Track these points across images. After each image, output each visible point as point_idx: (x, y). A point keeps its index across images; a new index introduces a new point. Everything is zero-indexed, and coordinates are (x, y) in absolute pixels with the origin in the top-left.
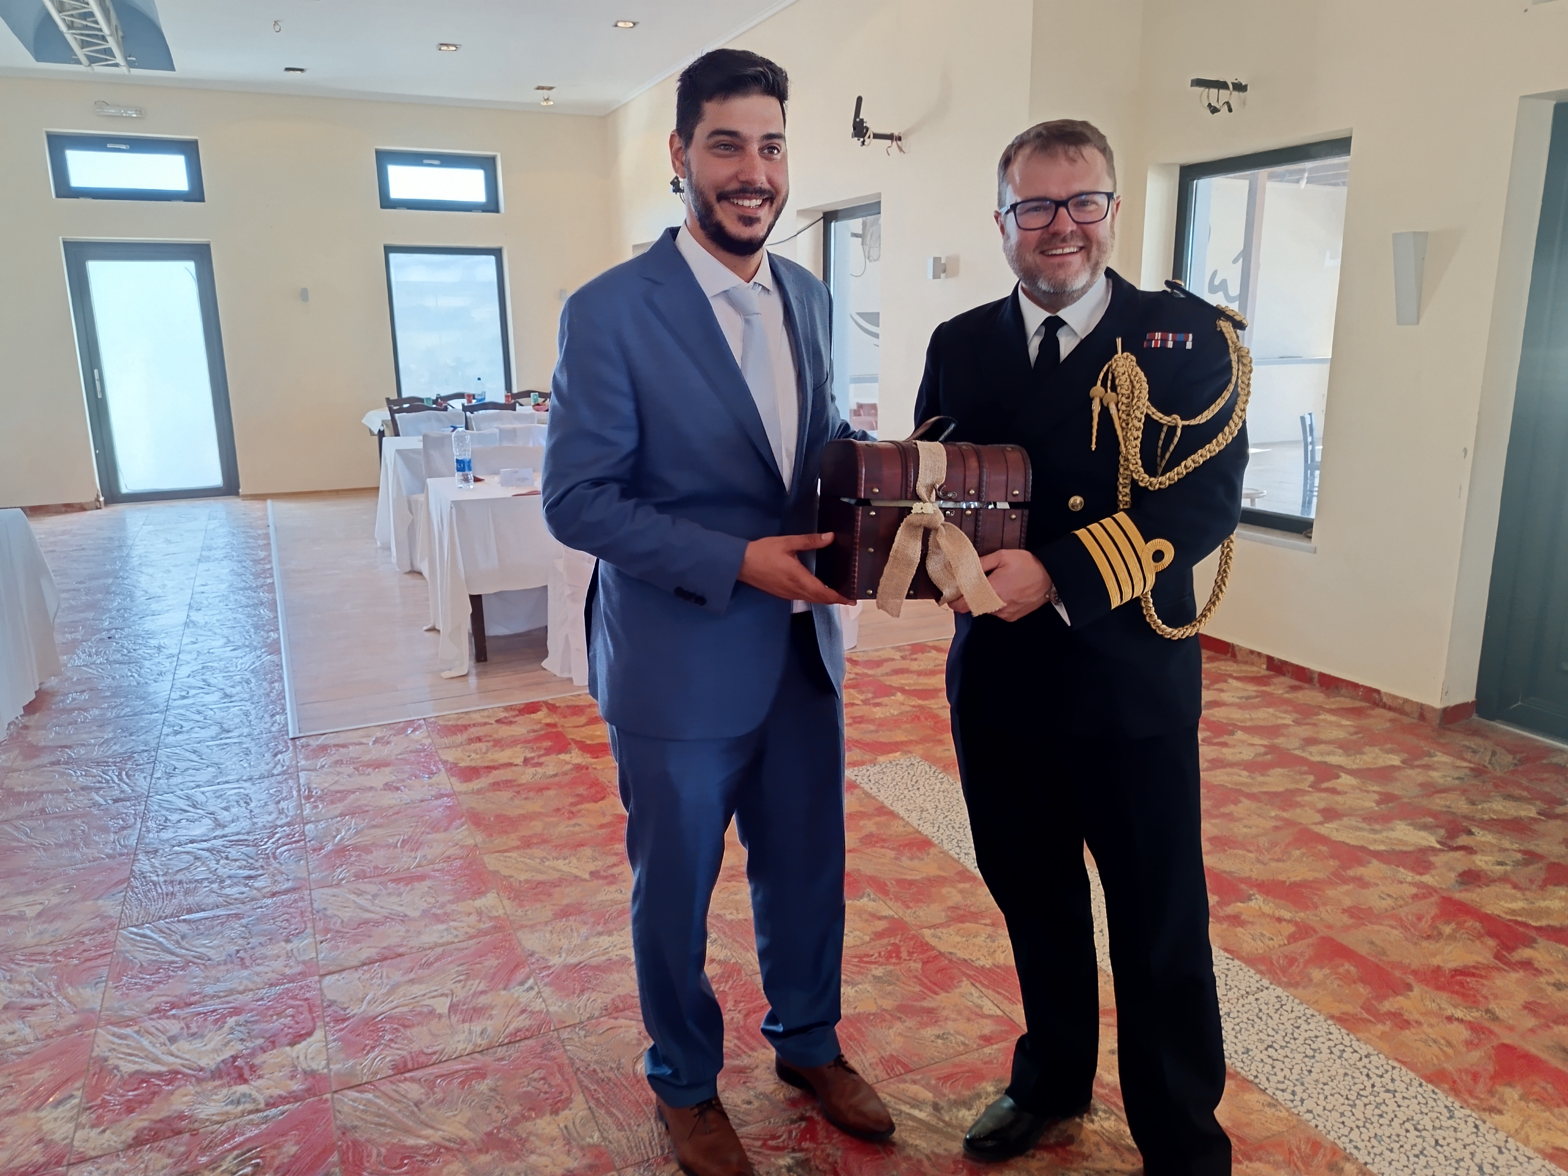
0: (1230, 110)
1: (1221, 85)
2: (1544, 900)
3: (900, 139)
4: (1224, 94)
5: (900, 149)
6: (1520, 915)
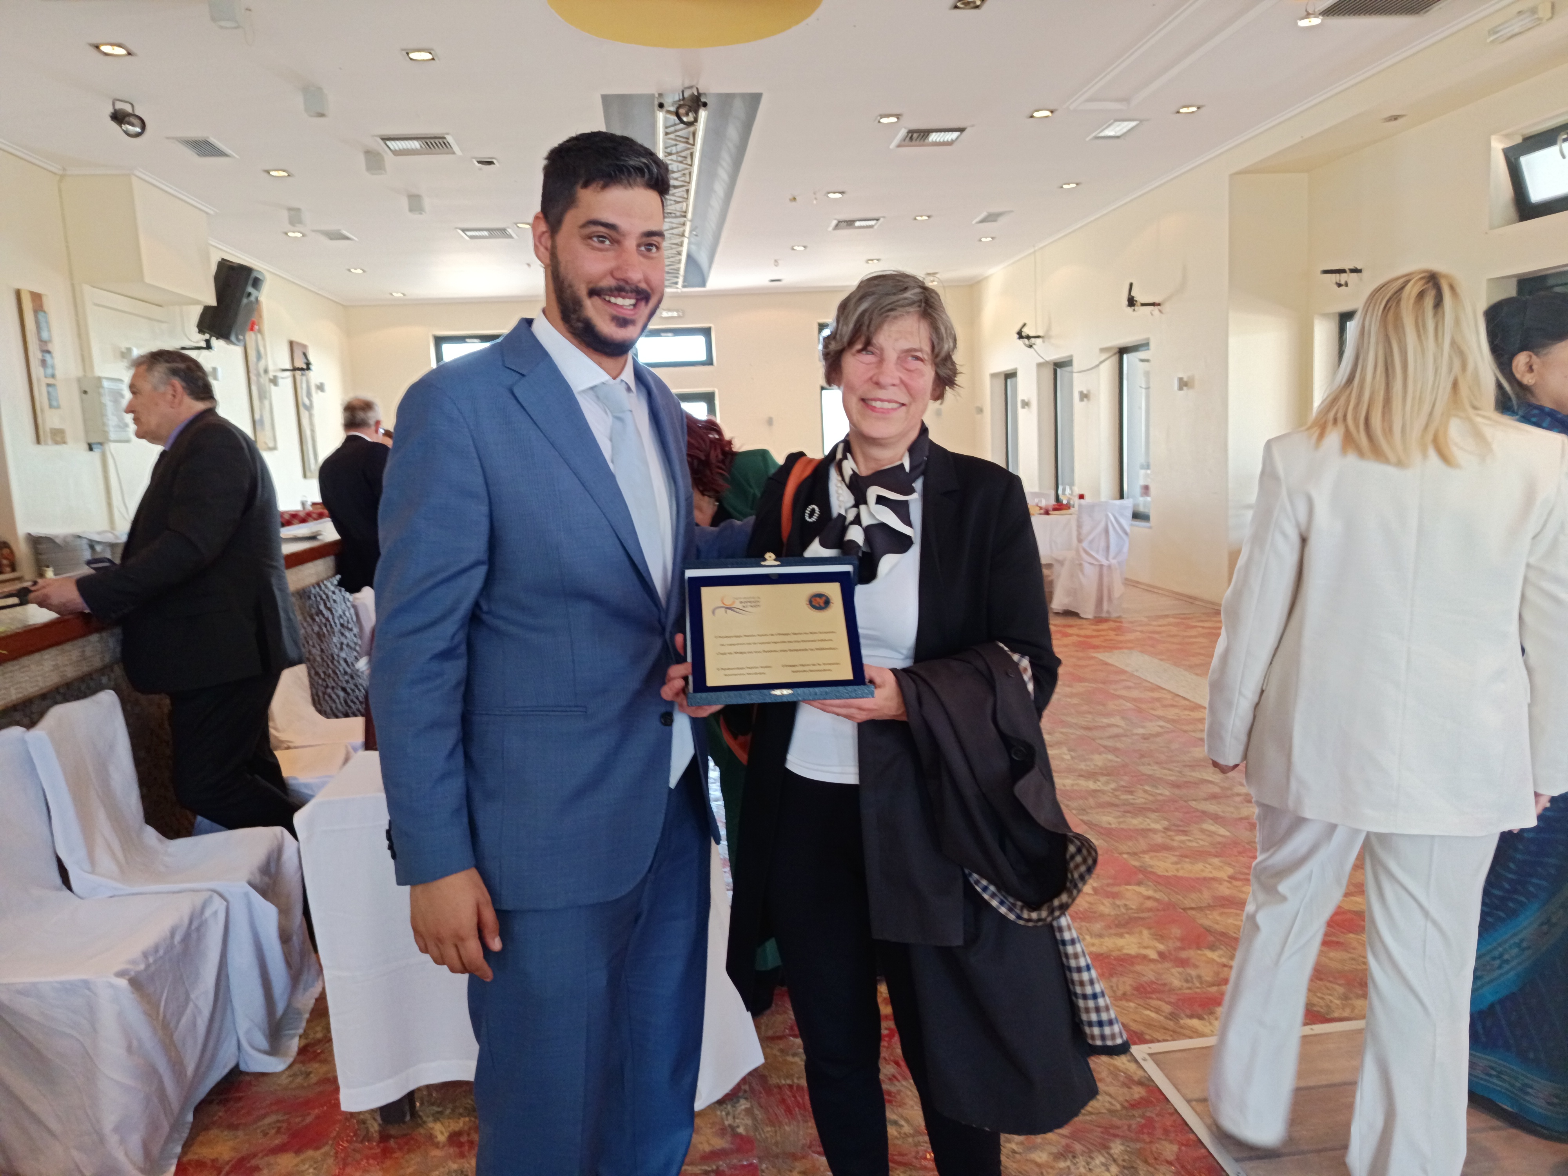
0: (1347, 286)
1: (1343, 271)
3: (1159, 305)
4: (1343, 278)
5: (1160, 311)
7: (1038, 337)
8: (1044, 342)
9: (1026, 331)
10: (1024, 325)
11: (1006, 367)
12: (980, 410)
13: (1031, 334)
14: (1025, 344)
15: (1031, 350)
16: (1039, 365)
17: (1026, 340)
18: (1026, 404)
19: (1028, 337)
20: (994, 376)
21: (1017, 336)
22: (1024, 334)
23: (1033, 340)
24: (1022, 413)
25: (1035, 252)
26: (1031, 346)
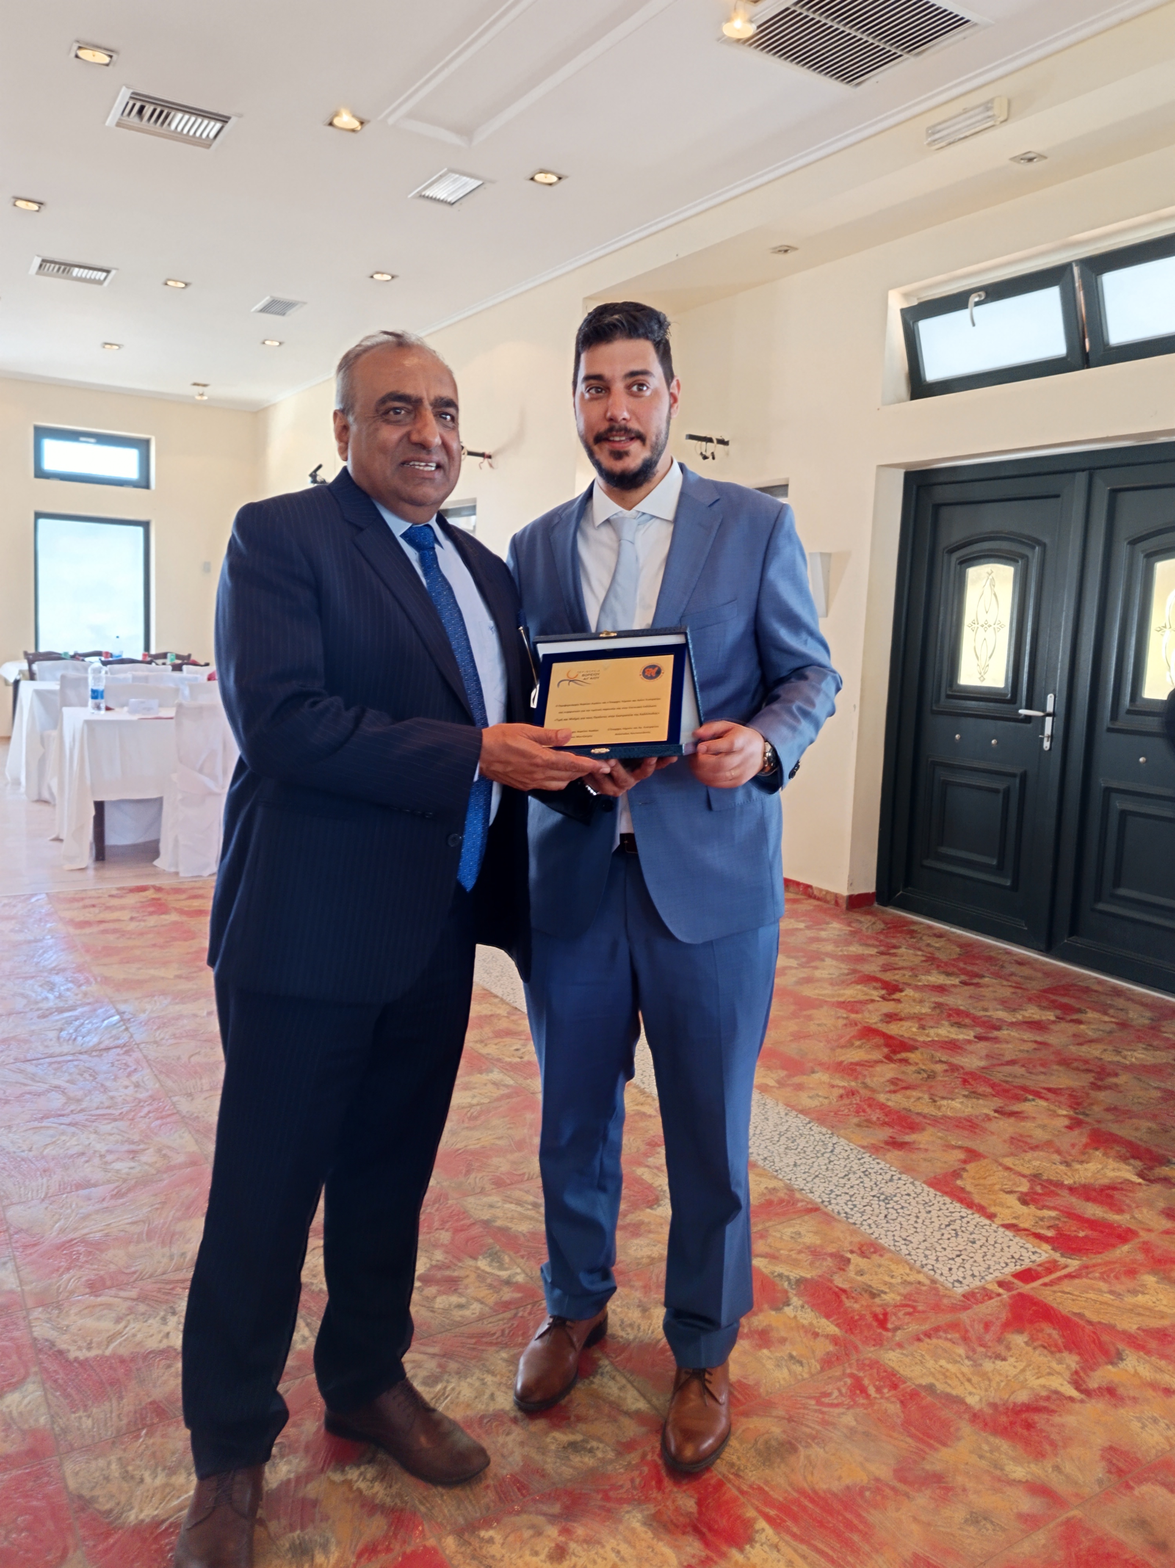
0: (714, 458)
1: (710, 440)
2: (844, 989)
3: (490, 457)
4: (710, 447)
5: (491, 465)
6: (822, 996)
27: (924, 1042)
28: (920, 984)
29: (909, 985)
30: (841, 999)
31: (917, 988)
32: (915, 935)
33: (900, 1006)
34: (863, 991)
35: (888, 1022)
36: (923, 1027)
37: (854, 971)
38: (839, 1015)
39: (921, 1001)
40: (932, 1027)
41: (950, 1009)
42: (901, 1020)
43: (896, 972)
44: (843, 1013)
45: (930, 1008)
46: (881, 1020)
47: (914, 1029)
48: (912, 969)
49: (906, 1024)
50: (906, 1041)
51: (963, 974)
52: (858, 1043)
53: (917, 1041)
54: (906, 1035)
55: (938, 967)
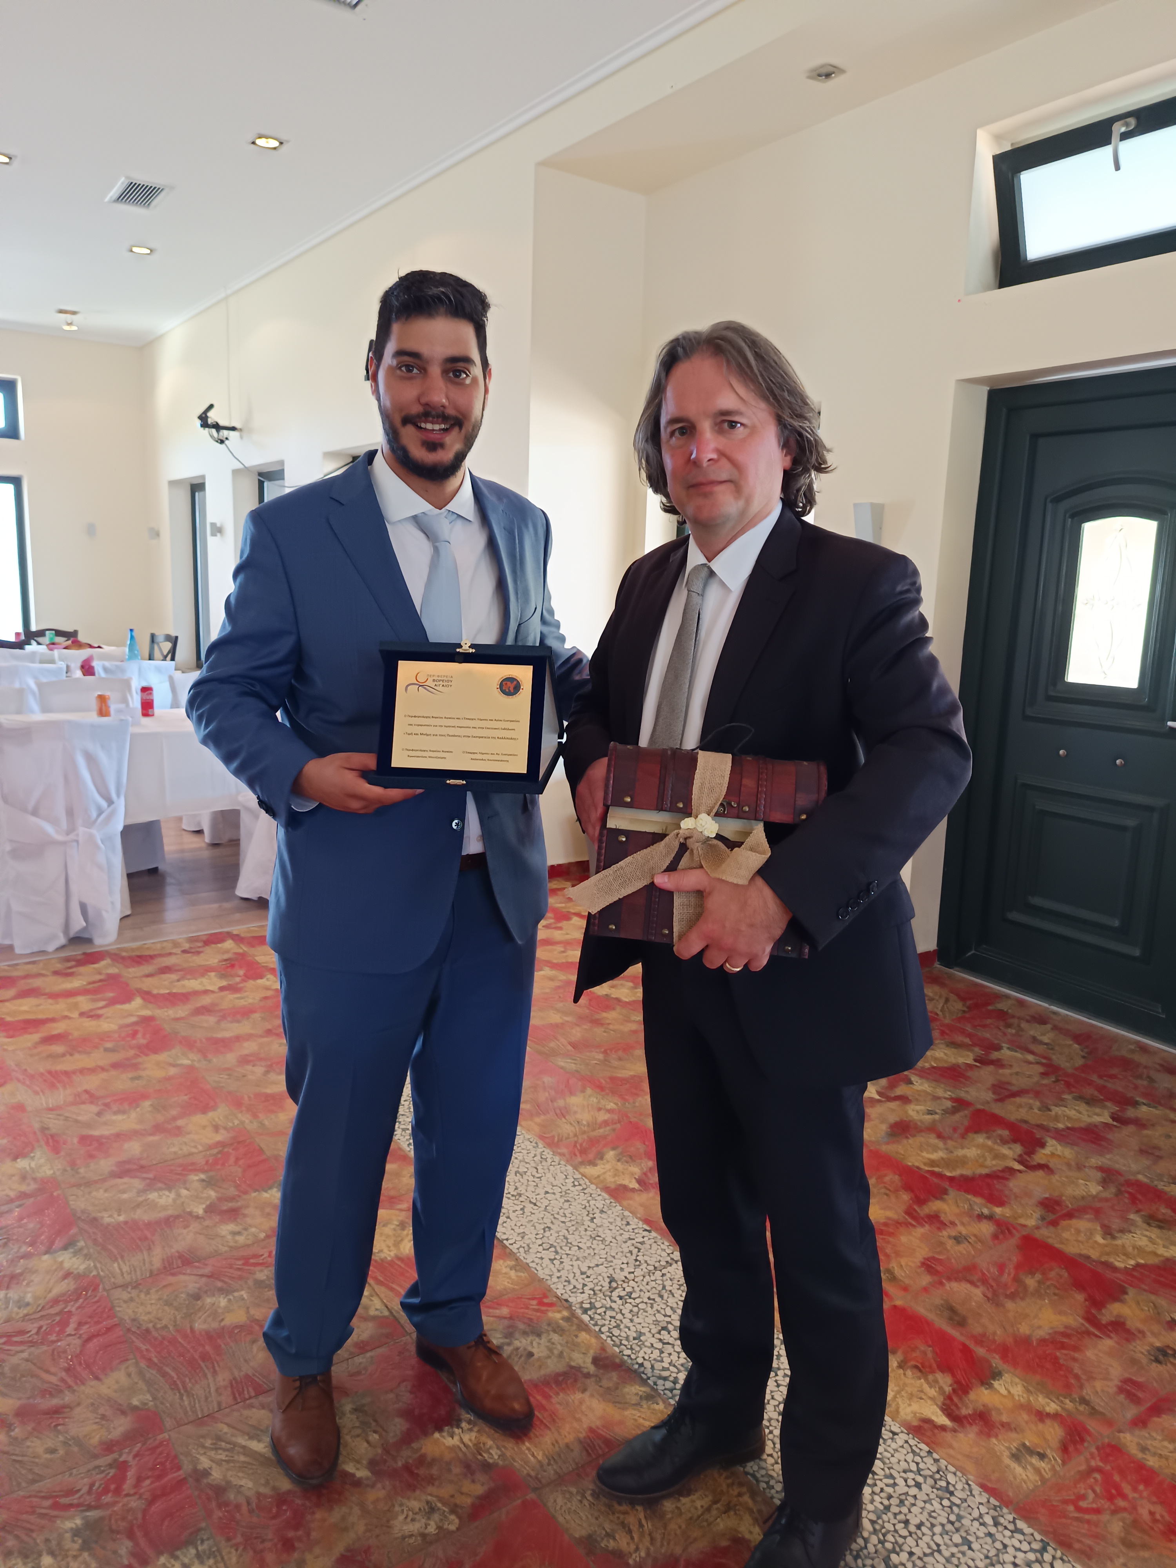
2: (962, 1148)
6: (938, 1166)
7: (233, 429)
8: (241, 437)
9: (213, 416)
10: (211, 407)
11: (187, 471)
12: (156, 534)
13: (222, 423)
14: (212, 436)
15: (223, 446)
16: (235, 472)
17: (214, 431)
18: (218, 530)
19: (217, 427)
20: (173, 484)
21: (198, 423)
22: (210, 421)
23: (225, 433)
24: (213, 542)
25: (226, 298)
26: (222, 442)
27: (1126, 1271)
28: (1060, 1126)
29: (1046, 1129)
30: (967, 1172)
31: (1061, 1136)
32: (1011, 1021)
33: (1055, 1178)
34: (991, 1150)
35: (1054, 1223)
36: (1108, 1232)
37: (960, 1104)
38: (977, 1210)
39: (1080, 1167)
40: (1122, 1231)
41: (1128, 1183)
42: (1070, 1215)
43: (1018, 1100)
44: (980, 1205)
45: (1098, 1183)
46: (1043, 1218)
47: (1099, 1239)
48: (1037, 1094)
49: (1082, 1224)
50: (1100, 1269)
51: (1108, 1099)
52: (1031, 1282)
53: (1115, 1269)
54: (1094, 1254)
55: (1068, 1085)
